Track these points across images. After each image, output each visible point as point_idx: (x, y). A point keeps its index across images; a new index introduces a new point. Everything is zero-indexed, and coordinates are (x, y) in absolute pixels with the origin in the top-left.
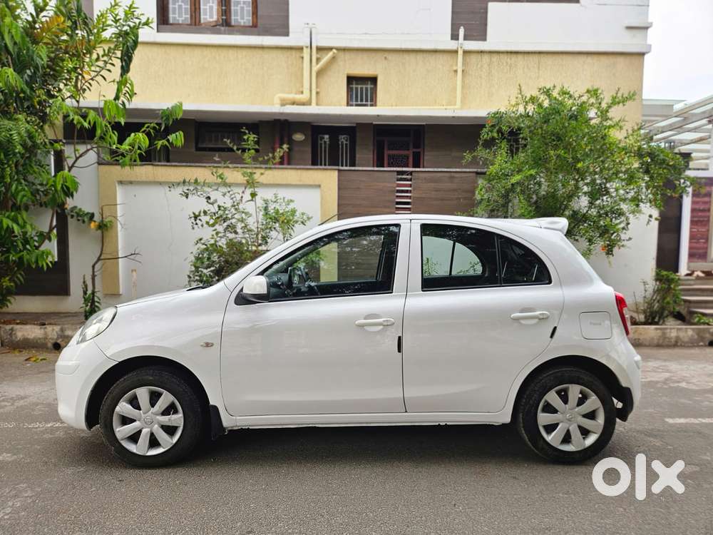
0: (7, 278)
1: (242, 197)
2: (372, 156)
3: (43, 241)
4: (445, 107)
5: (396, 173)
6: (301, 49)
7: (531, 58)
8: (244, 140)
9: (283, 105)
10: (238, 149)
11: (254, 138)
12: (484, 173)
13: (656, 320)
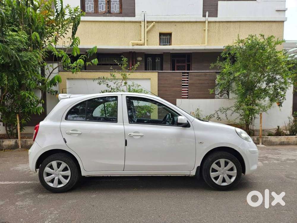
0: (24, 119)
1: (121, 84)
2: (170, 66)
3: (39, 104)
4: (200, 45)
5: (182, 73)
6: (140, 22)
7: (236, 24)
8: (122, 61)
9: (133, 46)
10: (120, 64)
11: (126, 59)
12: (220, 72)
13: (295, 134)
